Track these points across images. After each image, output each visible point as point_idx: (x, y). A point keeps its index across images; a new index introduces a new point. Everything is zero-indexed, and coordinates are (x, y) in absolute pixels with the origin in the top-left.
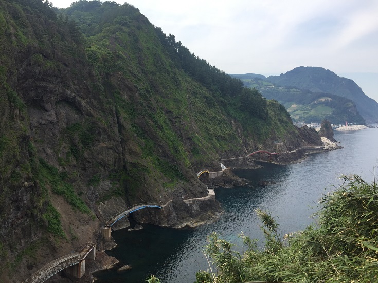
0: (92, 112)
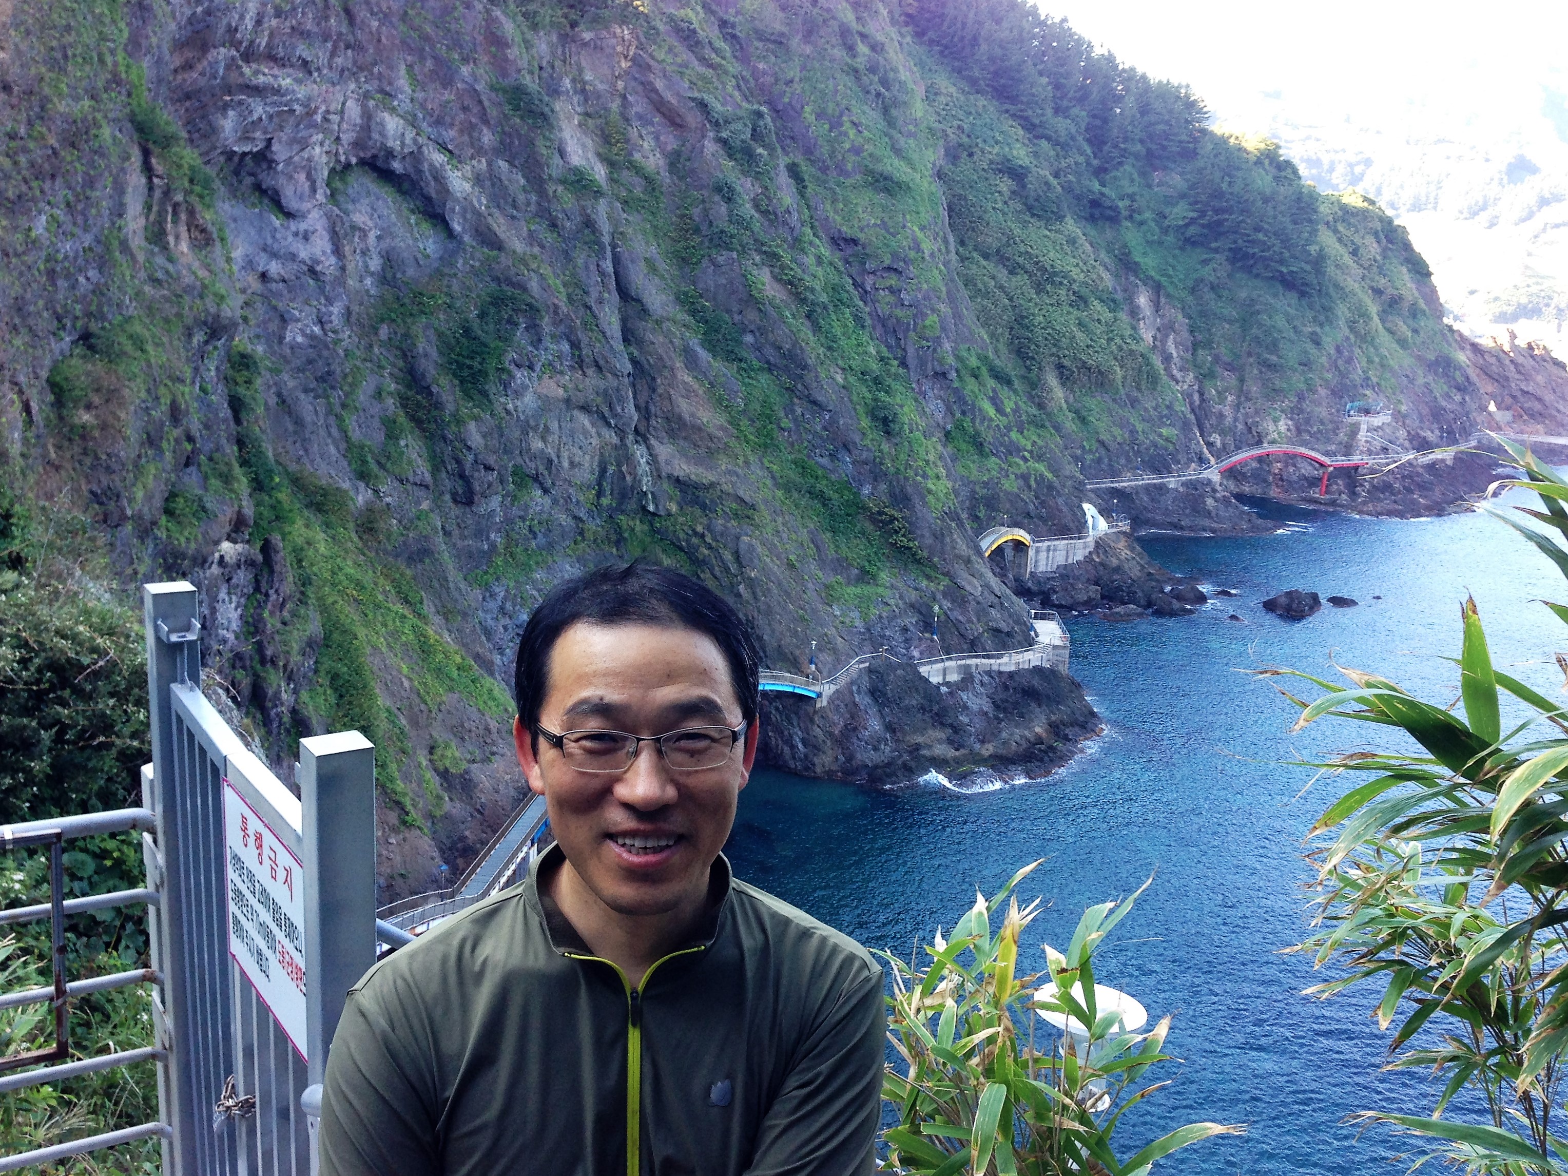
0: (500, 225)
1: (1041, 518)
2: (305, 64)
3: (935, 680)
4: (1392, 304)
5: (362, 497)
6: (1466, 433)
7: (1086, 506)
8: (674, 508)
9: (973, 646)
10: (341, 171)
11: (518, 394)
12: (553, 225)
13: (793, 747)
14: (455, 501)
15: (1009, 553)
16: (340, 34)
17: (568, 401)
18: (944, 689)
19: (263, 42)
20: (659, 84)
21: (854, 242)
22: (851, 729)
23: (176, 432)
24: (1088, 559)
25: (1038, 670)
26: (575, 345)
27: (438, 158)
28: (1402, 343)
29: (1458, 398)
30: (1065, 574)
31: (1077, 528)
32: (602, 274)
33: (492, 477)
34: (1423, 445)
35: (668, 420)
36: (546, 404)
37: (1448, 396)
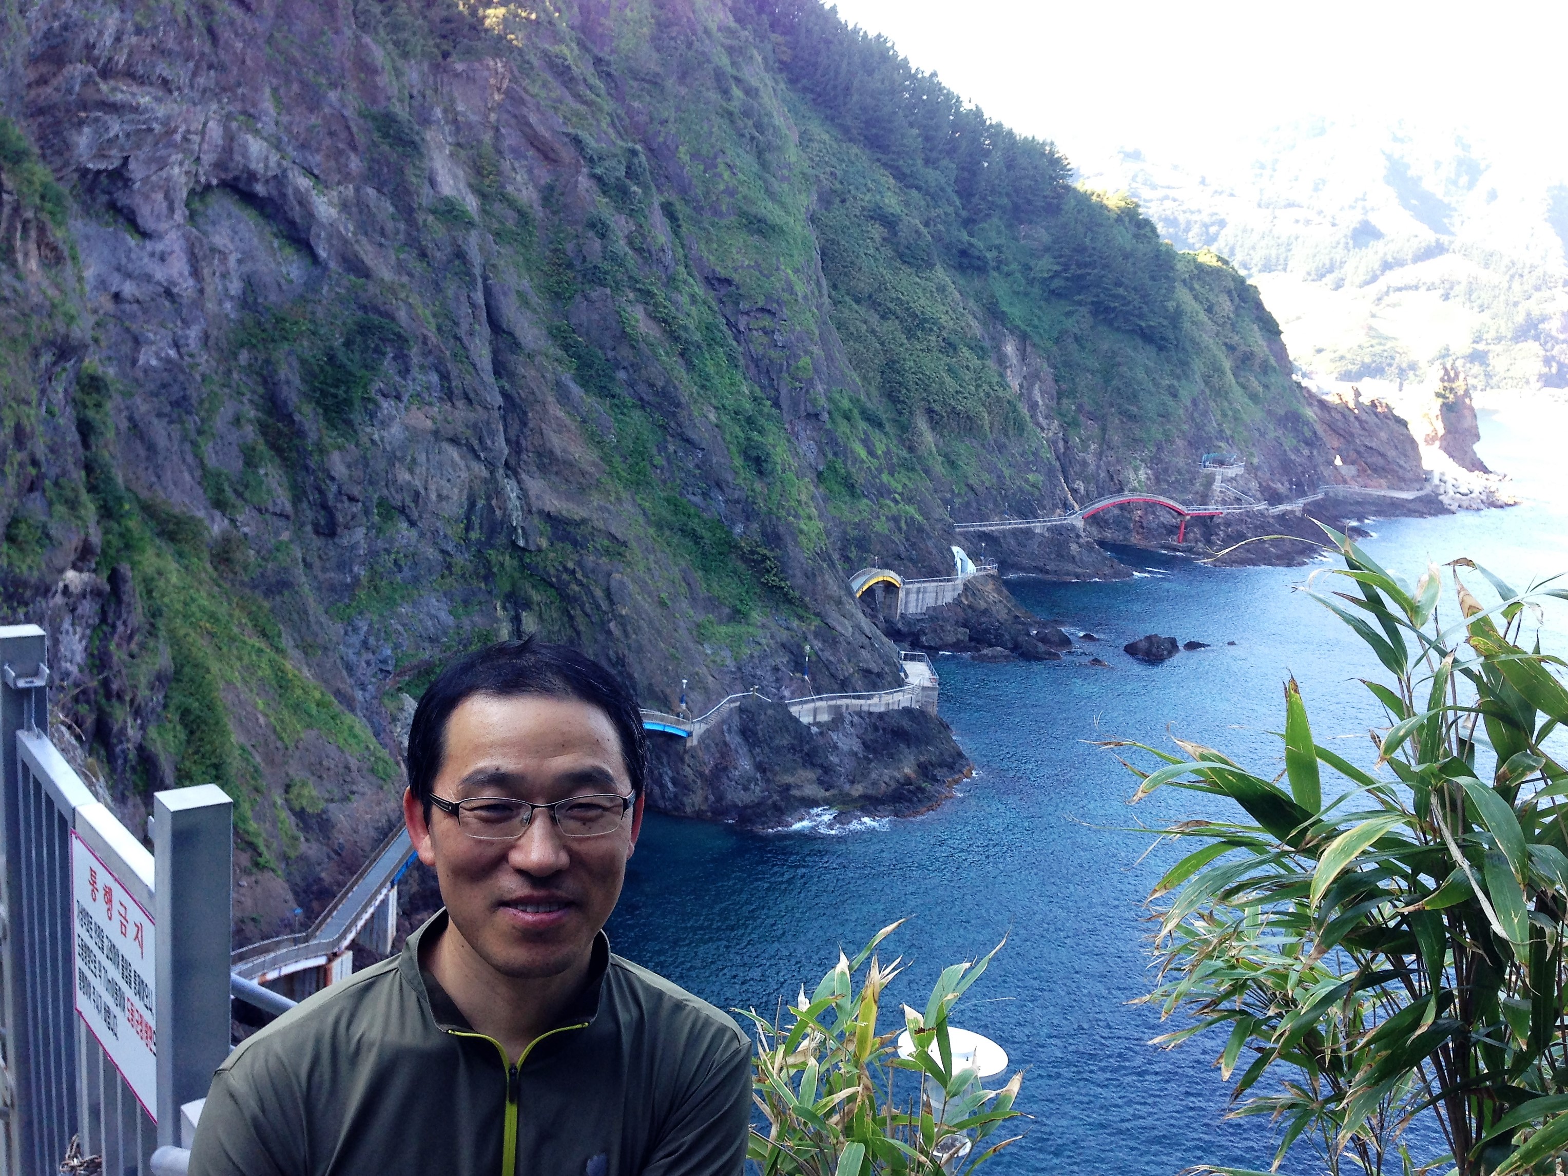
0: (367, 253)
2: (165, 82)
3: (806, 720)
4: (1245, 361)
5: (217, 527)
6: (1314, 486)
7: (955, 549)
8: (544, 543)
9: (844, 686)
10: (200, 192)
11: (384, 425)
12: (423, 255)
13: (662, 786)
14: (317, 532)
15: (880, 594)
16: (203, 54)
17: (436, 433)
18: (814, 729)
19: (121, 59)
20: (533, 118)
21: (728, 282)
22: (721, 770)
23: (20, 456)
24: (957, 602)
25: (907, 711)
26: (445, 377)
27: (303, 182)
28: (1254, 397)
29: (1306, 452)
30: (935, 616)
31: (945, 569)
32: (473, 305)
33: (357, 508)
34: (1275, 498)
35: (539, 455)
36: (413, 435)
37: (1297, 450)
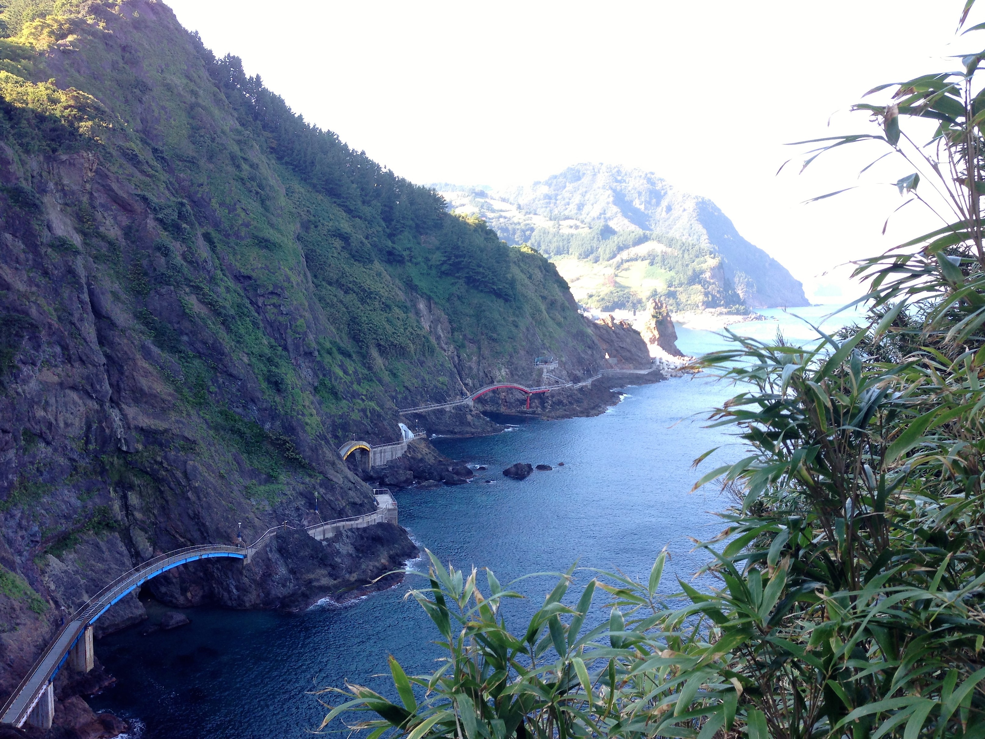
0: (7, 274)
1: (374, 434)
3: (318, 538)
4: (552, 304)
6: (596, 371)
7: (401, 425)
8: (140, 447)
9: (341, 514)
11: (25, 382)
12: (46, 273)
13: (229, 592)
15: (358, 456)
17: (61, 384)
18: (324, 543)
20: (115, 186)
21: (249, 278)
22: (267, 575)
24: (404, 456)
25: (380, 525)
26: (65, 348)
28: (559, 324)
29: (590, 352)
30: (392, 466)
31: (397, 437)
32: (81, 302)
33: (9, 437)
34: (576, 380)
35: (133, 392)
36: (46, 387)
37: (585, 352)
